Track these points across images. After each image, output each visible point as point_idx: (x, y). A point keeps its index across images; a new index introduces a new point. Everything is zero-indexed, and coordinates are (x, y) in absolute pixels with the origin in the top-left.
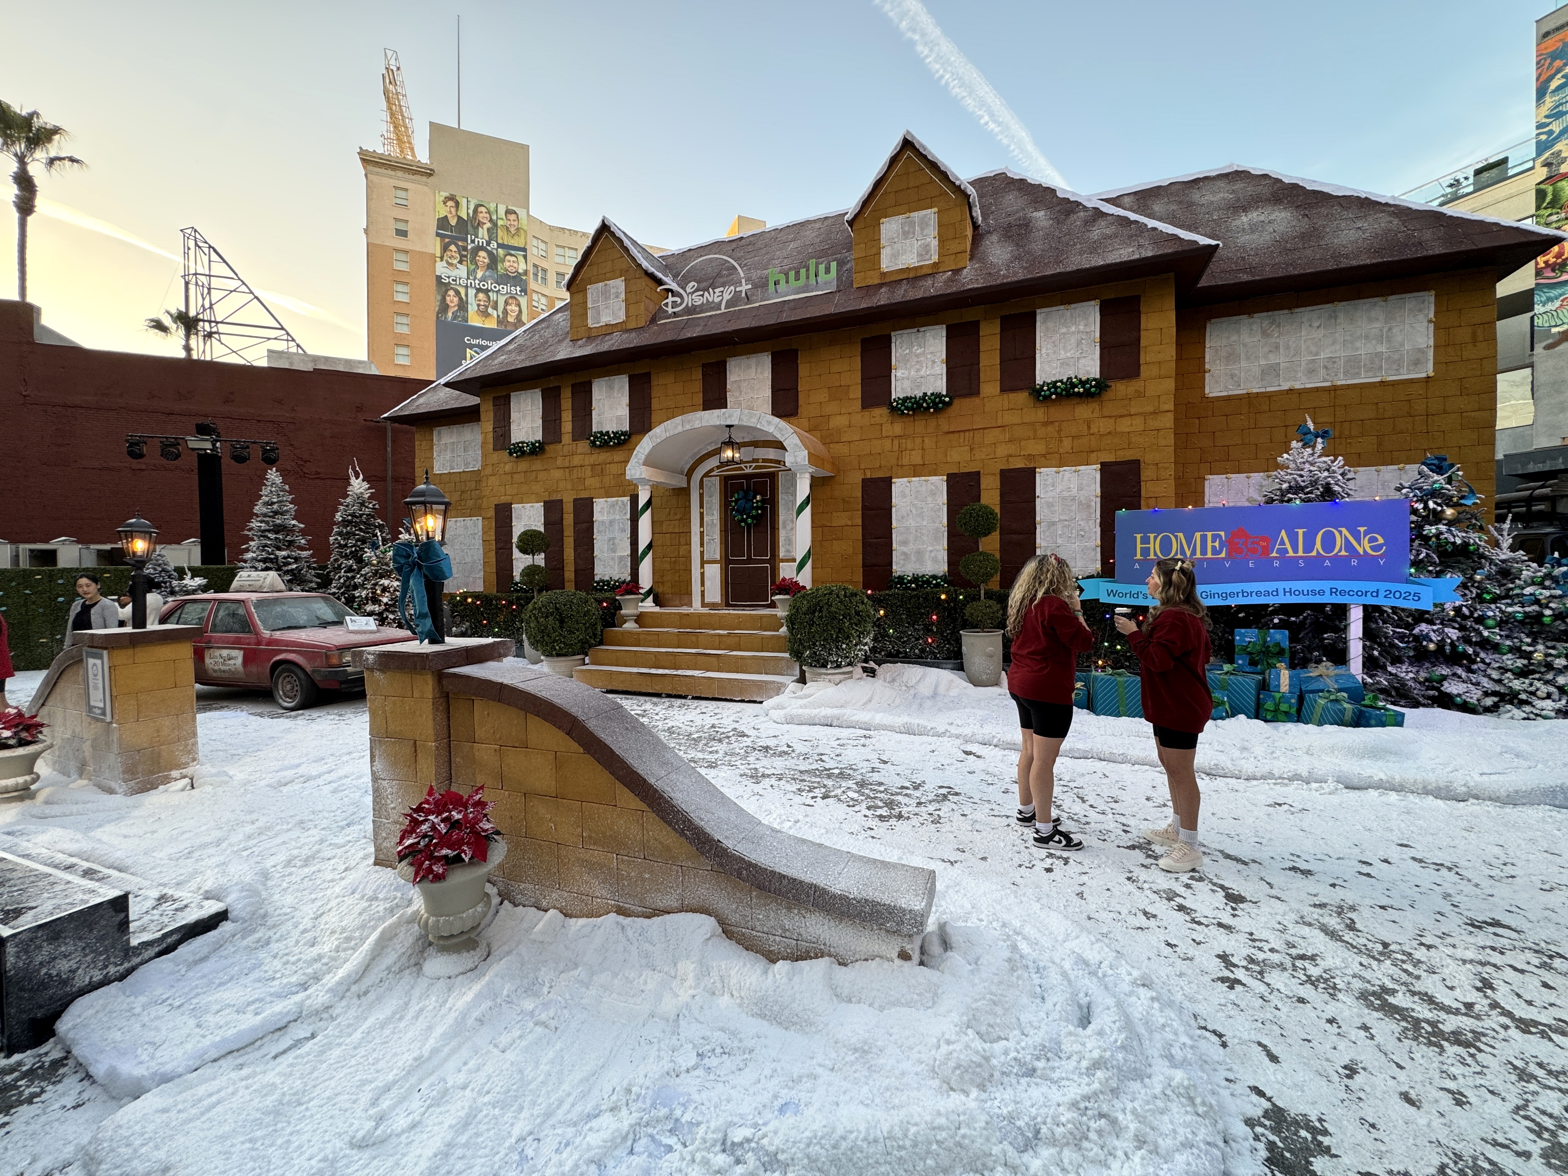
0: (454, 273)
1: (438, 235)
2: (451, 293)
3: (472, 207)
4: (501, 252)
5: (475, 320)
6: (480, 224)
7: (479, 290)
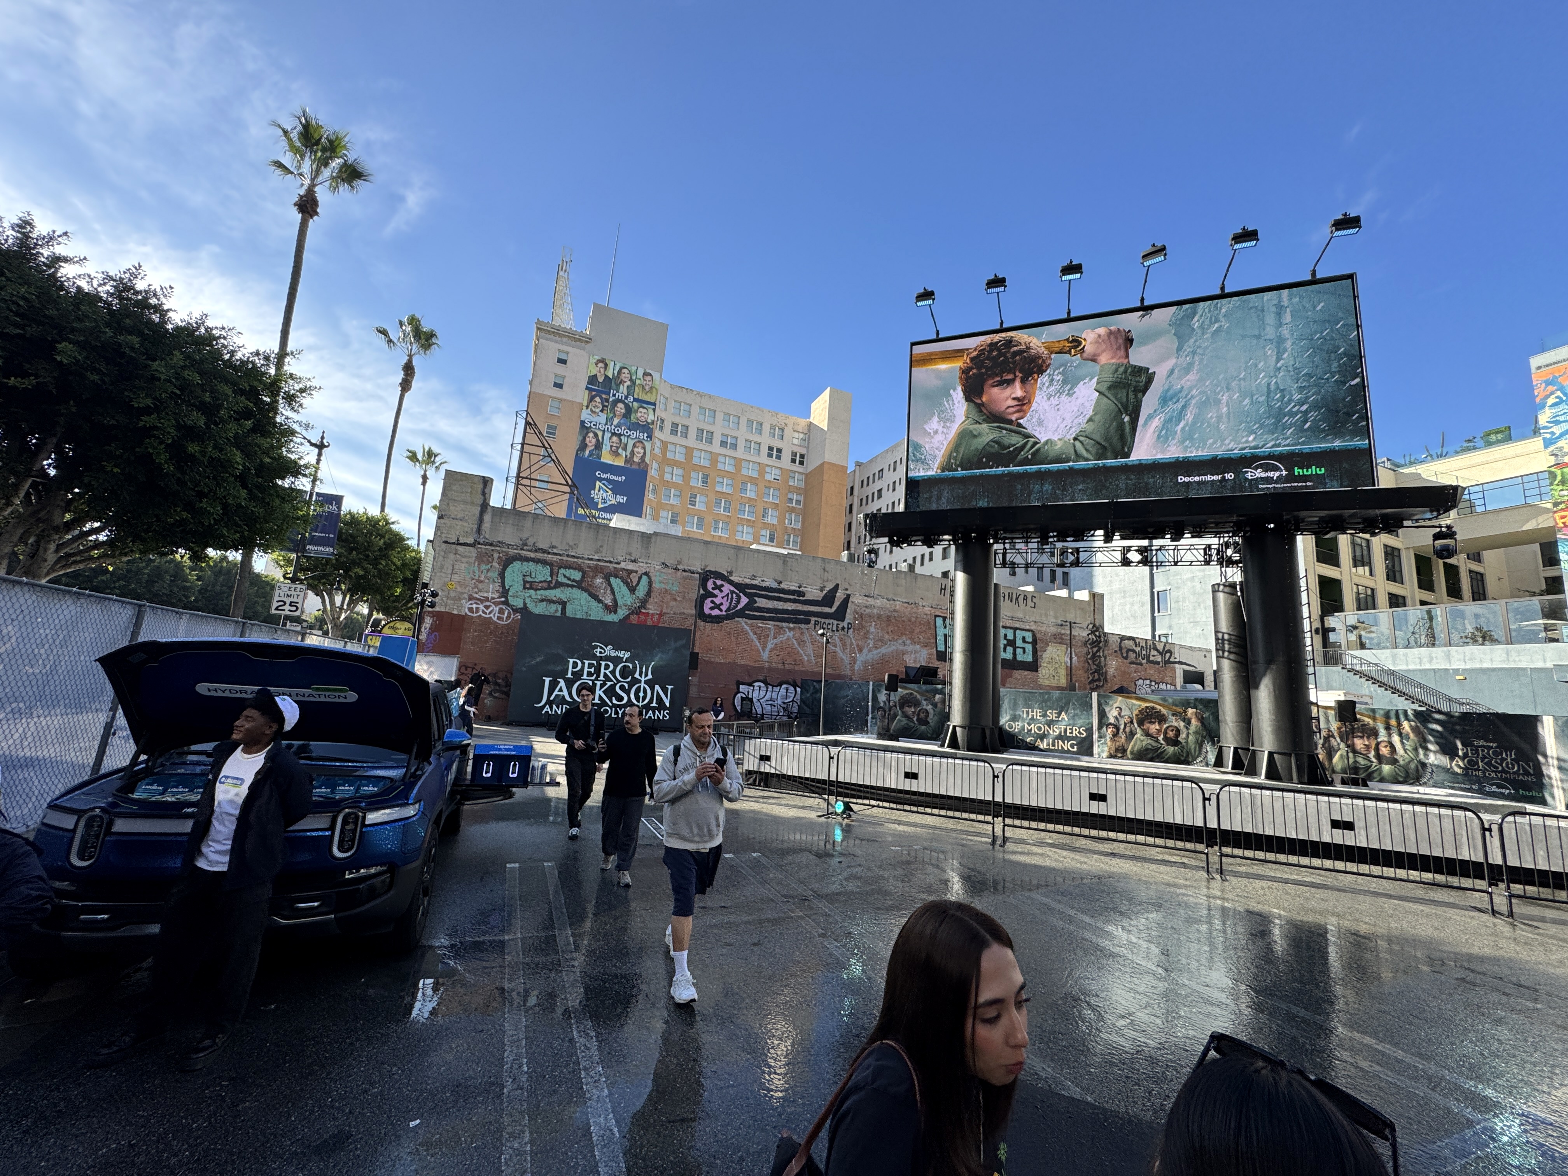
0: (595, 419)
1: (587, 388)
2: (591, 435)
3: (617, 369)
4: (635, 404)
5: (606, 458)
6: (622, 382)
7: (614, 434)
